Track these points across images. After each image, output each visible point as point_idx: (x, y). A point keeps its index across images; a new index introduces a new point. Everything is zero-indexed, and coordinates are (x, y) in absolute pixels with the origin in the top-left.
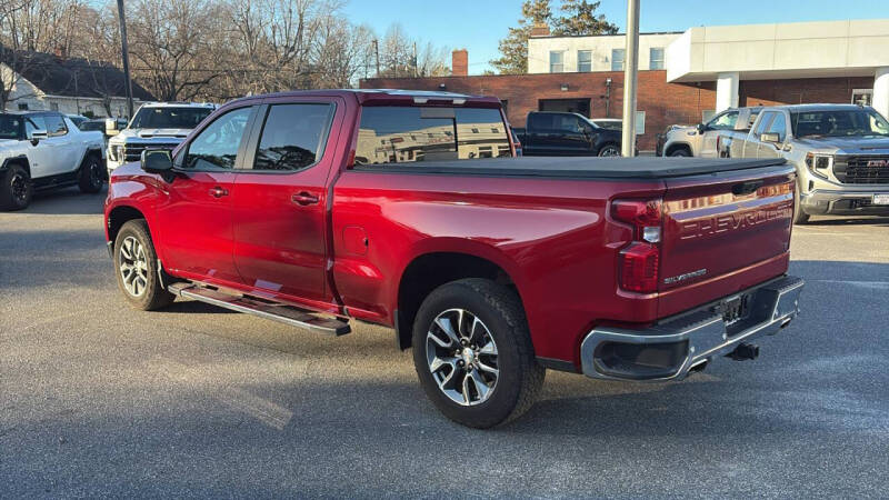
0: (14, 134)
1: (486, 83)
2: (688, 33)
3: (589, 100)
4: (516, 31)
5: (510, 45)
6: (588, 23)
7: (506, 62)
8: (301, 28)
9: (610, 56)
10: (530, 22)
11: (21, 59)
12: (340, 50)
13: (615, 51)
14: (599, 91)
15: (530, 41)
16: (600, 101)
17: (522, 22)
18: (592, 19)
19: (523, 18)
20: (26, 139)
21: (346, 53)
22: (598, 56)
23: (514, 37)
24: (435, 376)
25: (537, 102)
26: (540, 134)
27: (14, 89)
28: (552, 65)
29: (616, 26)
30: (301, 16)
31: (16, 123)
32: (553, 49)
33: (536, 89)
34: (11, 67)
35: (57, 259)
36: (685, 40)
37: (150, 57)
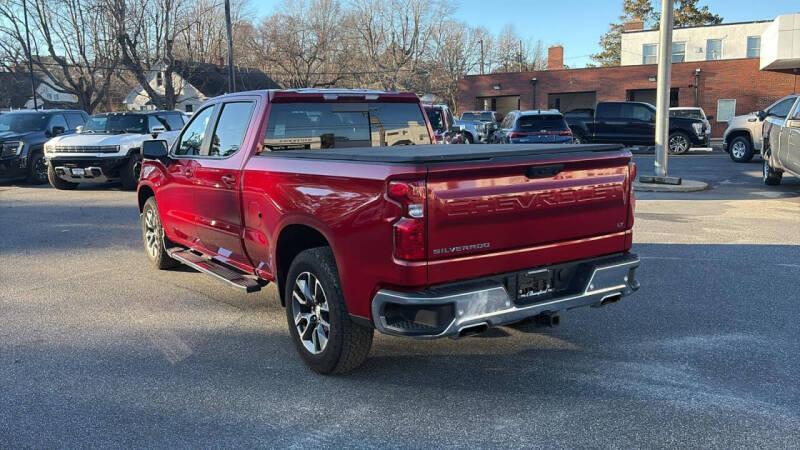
0: (140, 129)
1: (575, 76)
2: (777, 20)
3: (678, 89)
4: (617, 27)
5: (611, 40)
6: (690, 15)
7: (607, 56)
8: (417, 32)
9: (704, 46)
10: (630, 17)
11: (187, 69)
12: (458, 51)
13: (710, 42)
14: (687, 81)
15: (623, 35)
16: (688, 90)
17: (622, 18)
18: (695, 11)
19: (624, 14)
20: (149, 133)
21: (463, 53)
22: (691, 47)
23: (615, 32)
24: (298, 328)
25: (625, 92)
26: (608, 123)
27: (182, 93)
28: (644, 58)
29: (720, 17)
30: (416, 22)
31: (142, 121)
32: (647, 42)
33: (626, 80)
34: (180, 75)
35: (132, 228)
36: (774, 27)
37: (288, 64)
